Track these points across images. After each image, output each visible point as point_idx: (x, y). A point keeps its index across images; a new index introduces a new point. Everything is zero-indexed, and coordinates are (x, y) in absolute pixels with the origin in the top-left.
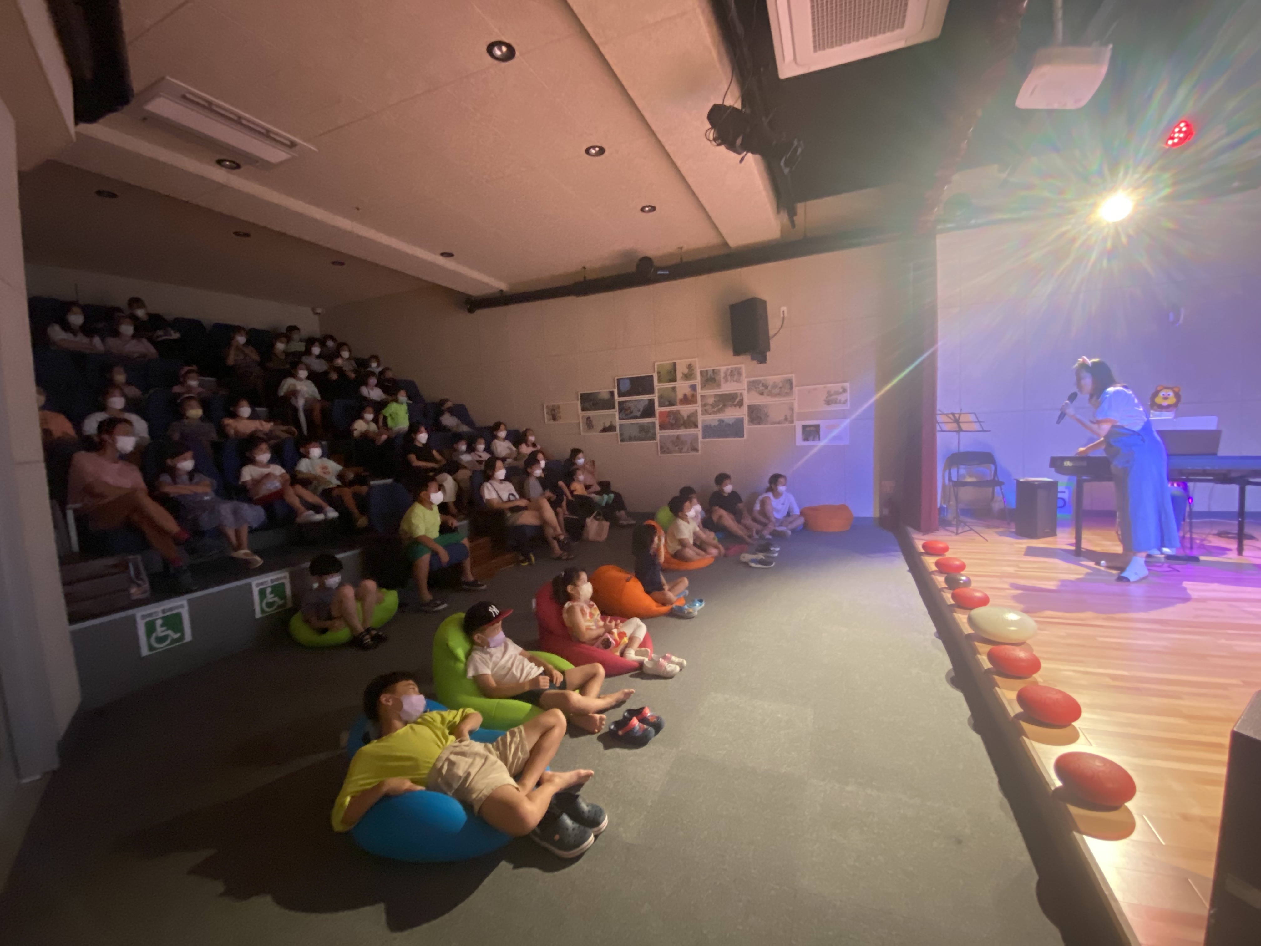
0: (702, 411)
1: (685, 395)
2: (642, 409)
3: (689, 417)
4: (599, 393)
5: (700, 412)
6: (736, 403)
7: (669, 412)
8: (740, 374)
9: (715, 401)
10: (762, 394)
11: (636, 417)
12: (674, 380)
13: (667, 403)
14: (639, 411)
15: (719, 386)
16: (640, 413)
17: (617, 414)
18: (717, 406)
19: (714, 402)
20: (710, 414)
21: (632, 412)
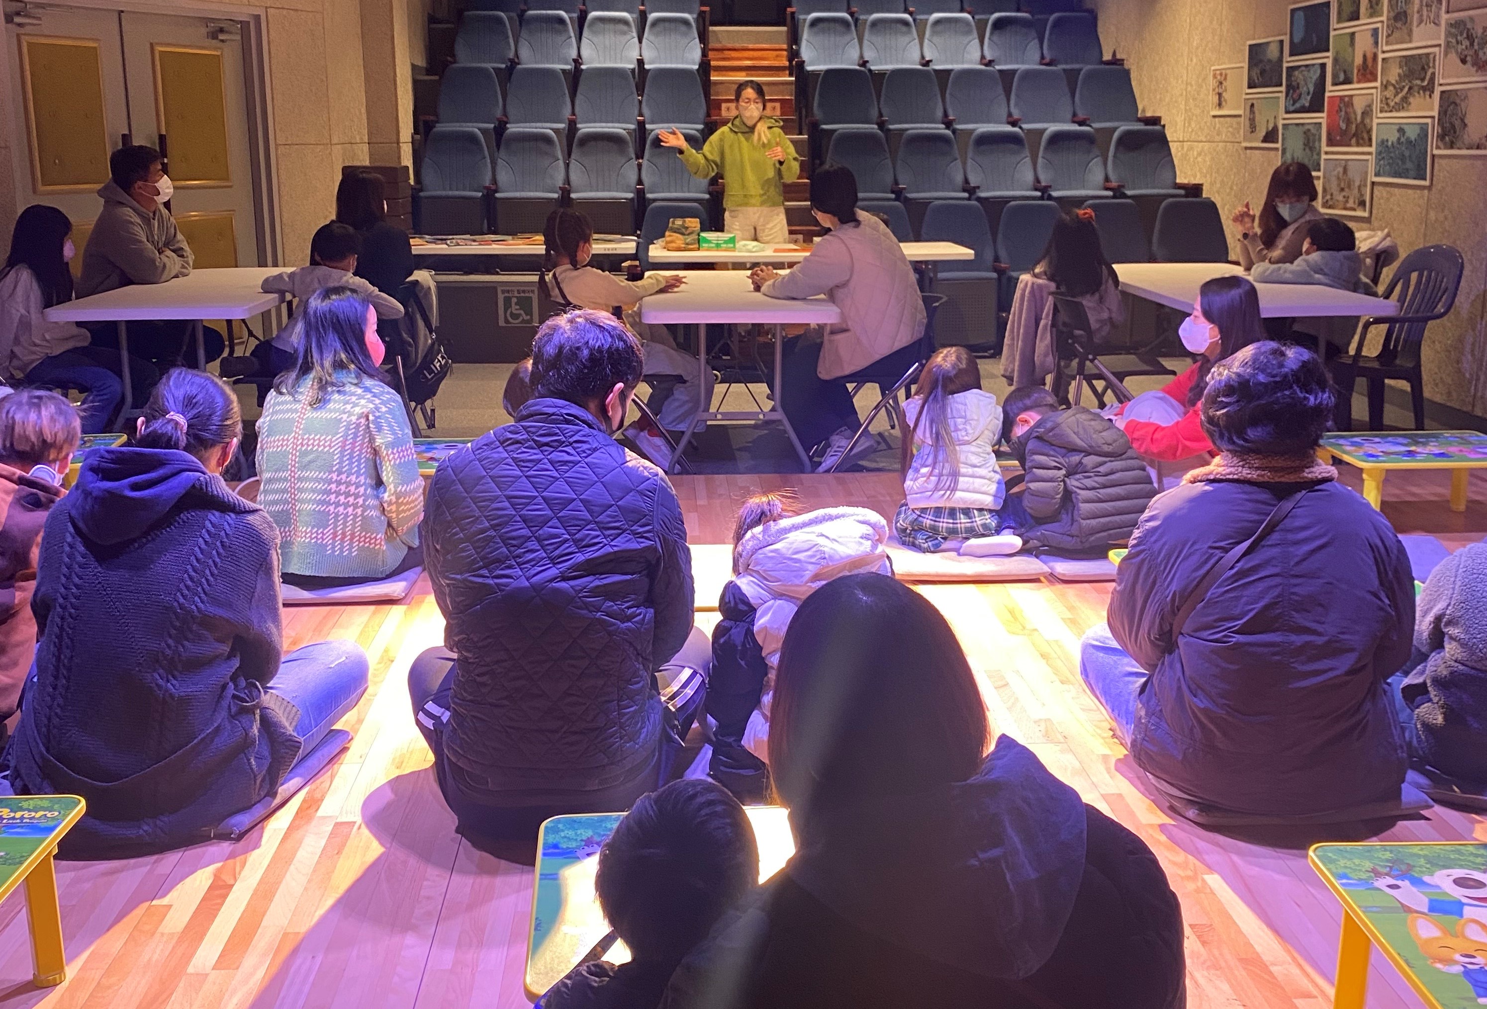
0: (1381, 101)
1: (1365, 56)
2: (1312, 89)
3: (1363, 113)
4: (1268, 43)
5: (1377, 106)
6: (1425, 83)
7: (1342, 98)
9: (1399, 75)
10: (1464, 61)
11: (1303, 110)
12: (1355, 16)
13: (1342, 77)
14: (1308, 93)
15: (1409, 33)
16: (1309, 98)
17: (1282, 96)
18: (1402, 90)
19: (1397, 78)
20: (1391, 111)
21: (1300, 96)
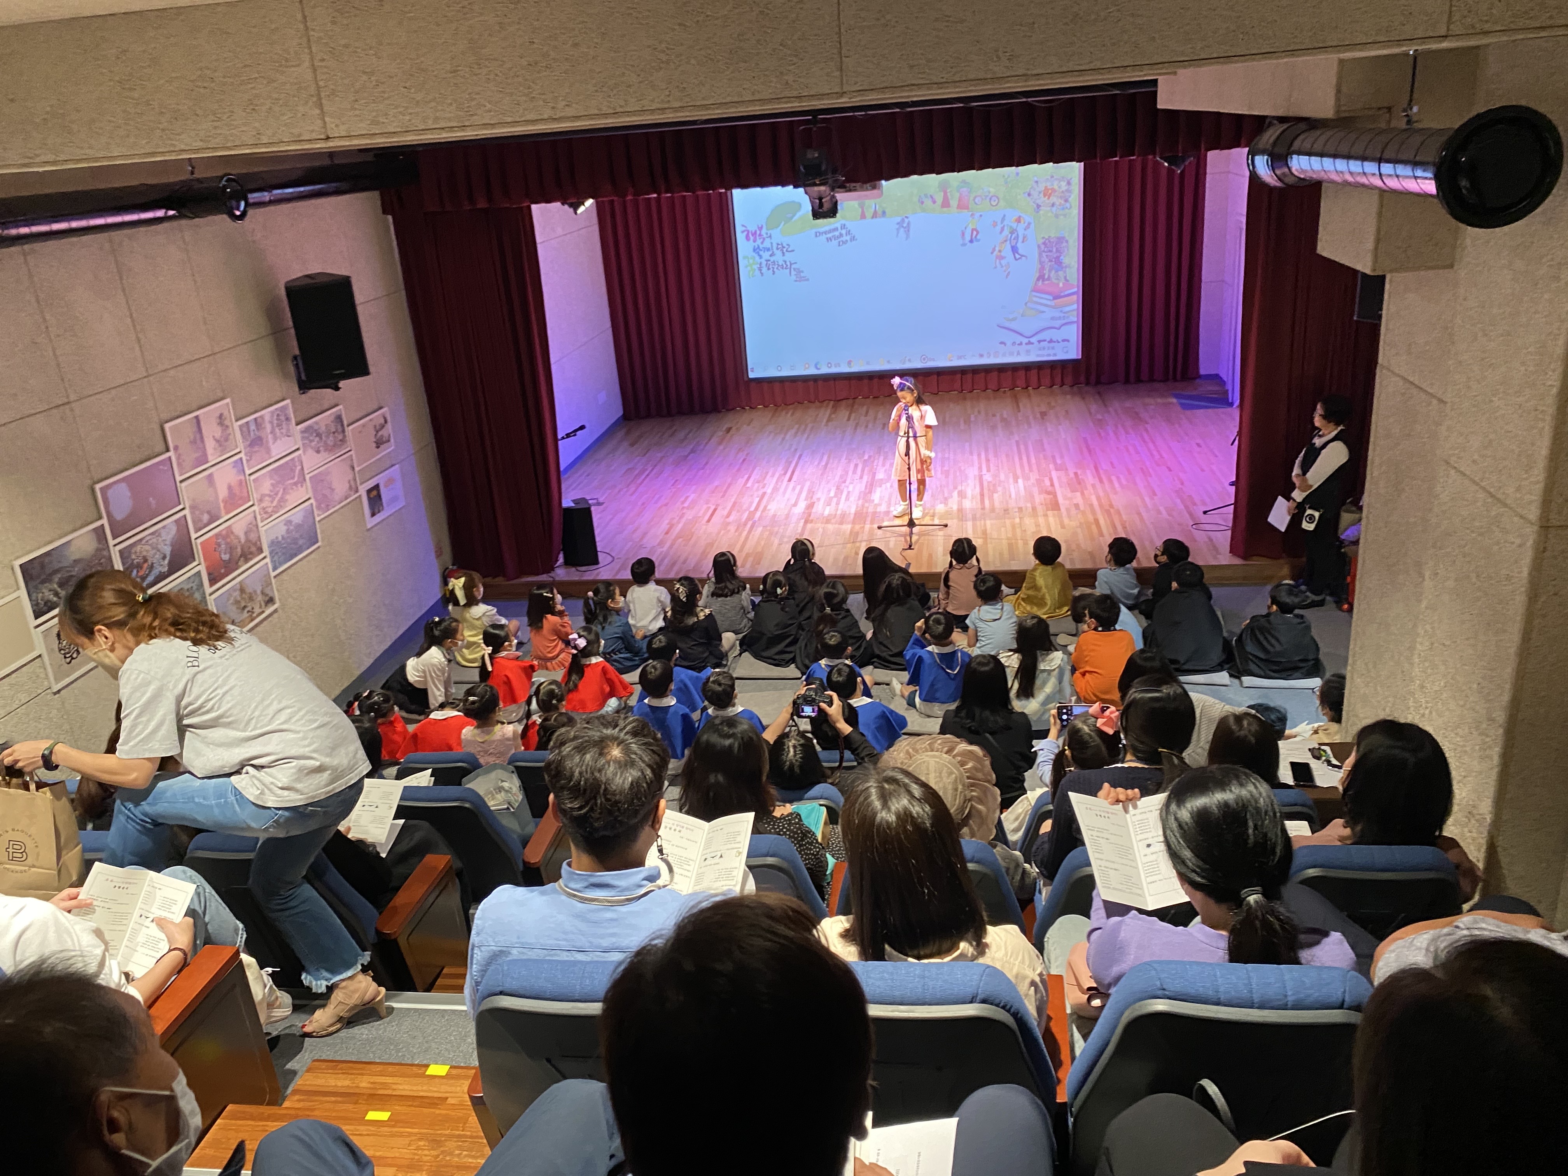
0: (260, 513)
1: (230, 488)
2: (168, 550)
3: (246, 533)
5: (259, 517)
6: (296, 479)
7: (216, 537)
8: (288, 419)
9: (272, 485)
10: (318, 452)
11: (162, 577)
12: (203, 461)
13: (206, 519)
14: (164, 558)
15: (268, 451)
16: (166, 562)
18: (276, 494)
19: (271, 488)
20: (271, 516)
21: (152, 567)
